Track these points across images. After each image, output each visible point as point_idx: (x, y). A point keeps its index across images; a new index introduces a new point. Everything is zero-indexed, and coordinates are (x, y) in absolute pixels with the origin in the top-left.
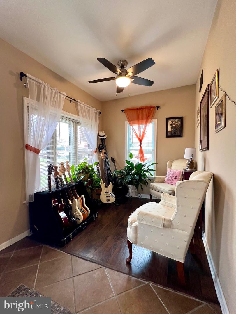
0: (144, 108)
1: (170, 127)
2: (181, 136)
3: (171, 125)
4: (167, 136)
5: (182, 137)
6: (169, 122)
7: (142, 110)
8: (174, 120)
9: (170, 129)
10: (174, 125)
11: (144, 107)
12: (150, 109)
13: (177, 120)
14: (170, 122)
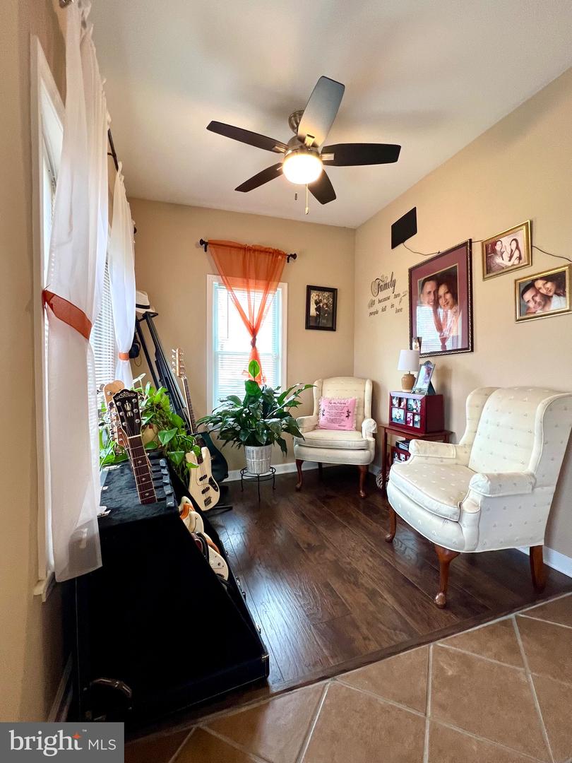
0: (261, 251)
1: (313, 307)
2: (332, 328)
3: (317, 303)
4: (308, 327)
5: (335, 330)
6: (312, 296)
7: (256, 253)
8: (320, 293)
9: (313, 312)
10: (321, 304)
11: (262, 249)
12: (277, 257)
13: (326, 294)
14: (314, 296)
